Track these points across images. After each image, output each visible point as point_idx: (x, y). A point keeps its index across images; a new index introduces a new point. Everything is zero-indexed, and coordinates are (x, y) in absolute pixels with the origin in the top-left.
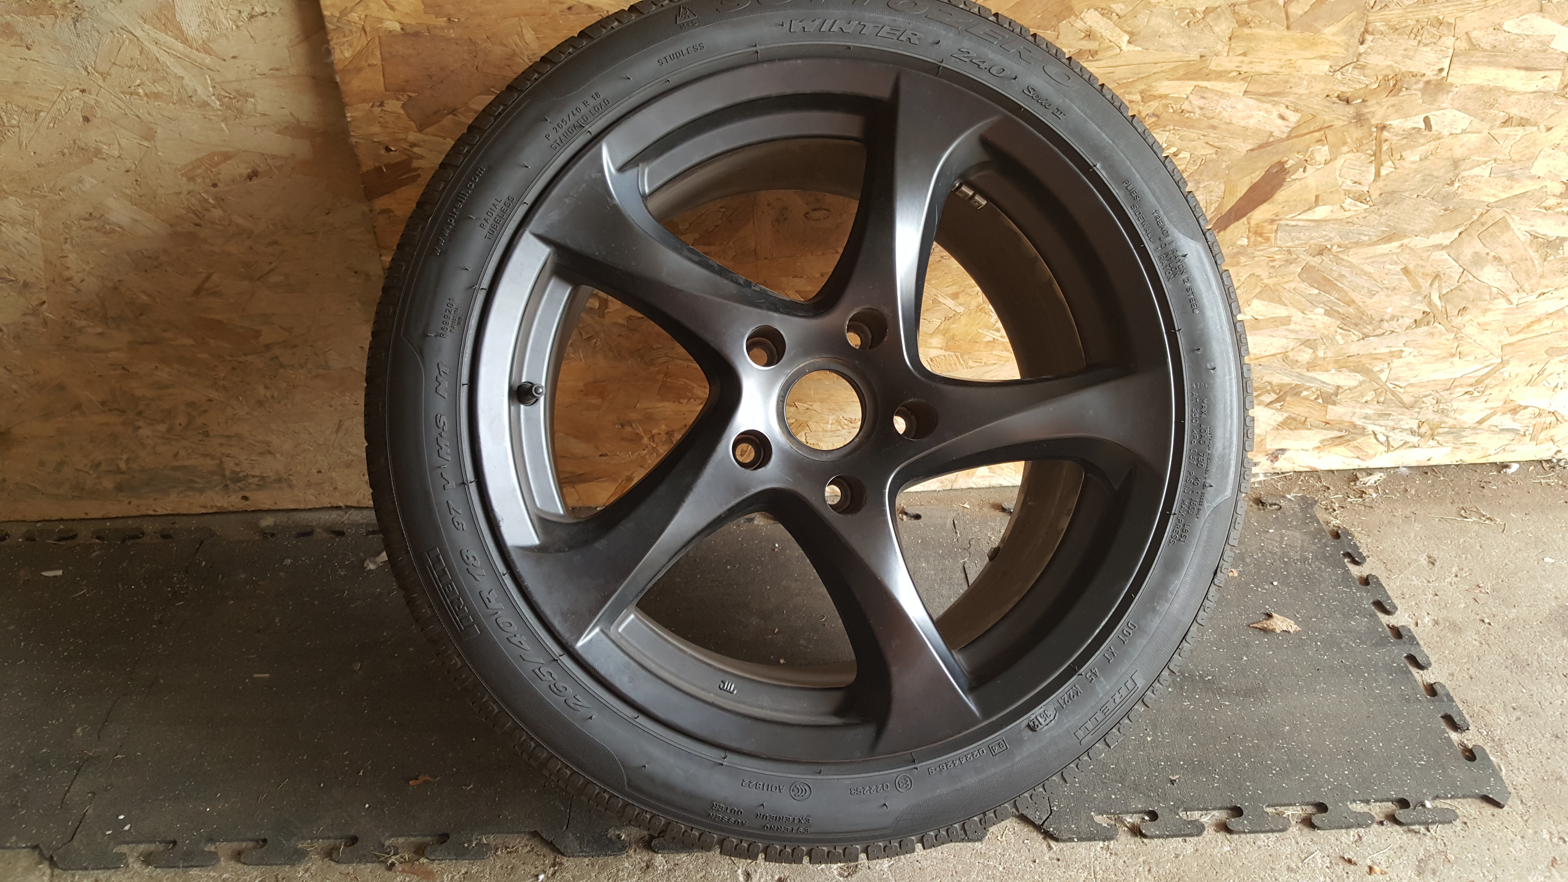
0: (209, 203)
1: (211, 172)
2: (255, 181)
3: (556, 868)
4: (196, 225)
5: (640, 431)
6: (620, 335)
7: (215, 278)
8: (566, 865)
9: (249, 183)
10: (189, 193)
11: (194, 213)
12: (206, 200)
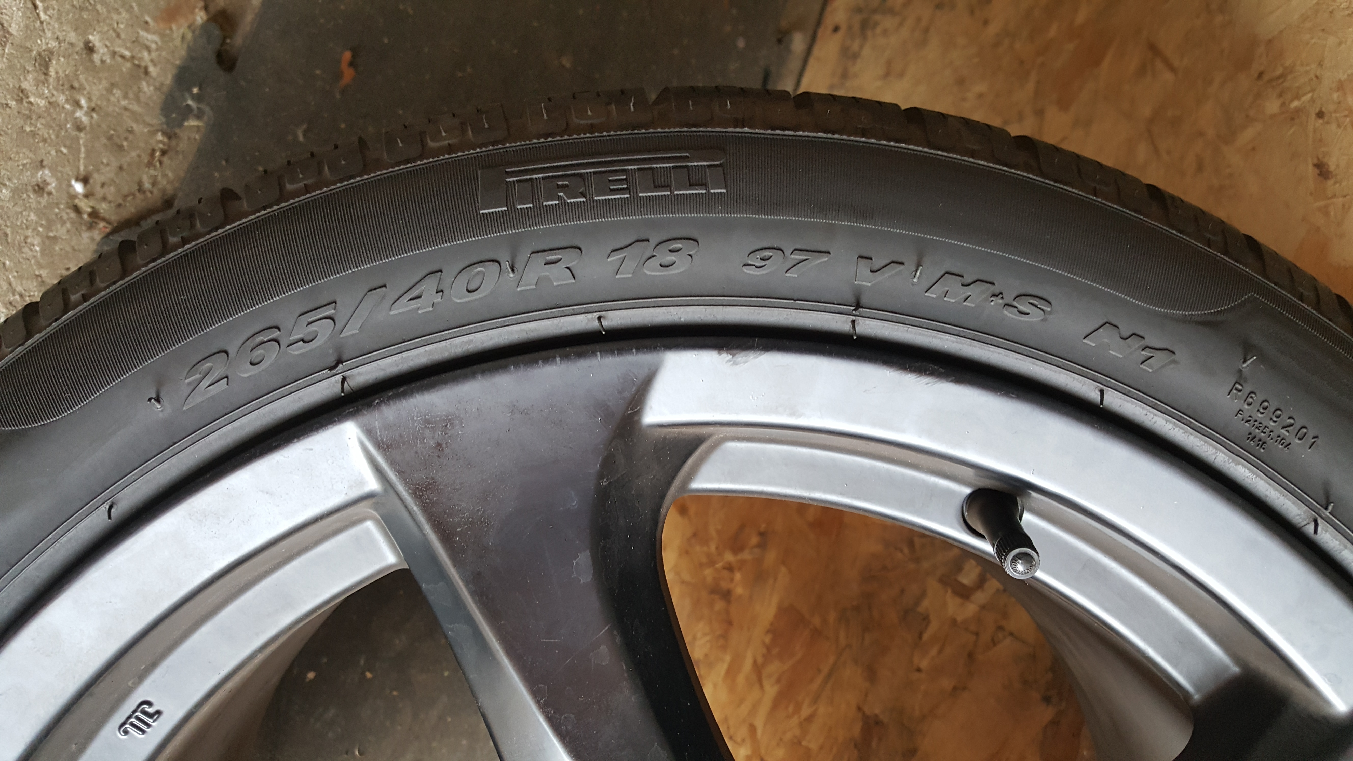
0: (1292, 100)
1: (1346, 116)
2: (1311, 171)
3: (85, 216)
4: (1261, 75)
5: (746, 555)
6: (903, 591)
7: (1168, 76)
8: (86, 235)
9: (1310, 162)
10: (1317, 77)
11: (1283, 76)
12: (1297, 97)
